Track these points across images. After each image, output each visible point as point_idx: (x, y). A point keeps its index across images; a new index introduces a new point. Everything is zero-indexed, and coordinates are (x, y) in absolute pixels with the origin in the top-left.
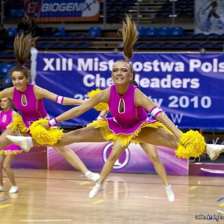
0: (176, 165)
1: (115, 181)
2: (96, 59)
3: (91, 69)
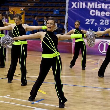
2: (96, 3)
3: (93, 7)
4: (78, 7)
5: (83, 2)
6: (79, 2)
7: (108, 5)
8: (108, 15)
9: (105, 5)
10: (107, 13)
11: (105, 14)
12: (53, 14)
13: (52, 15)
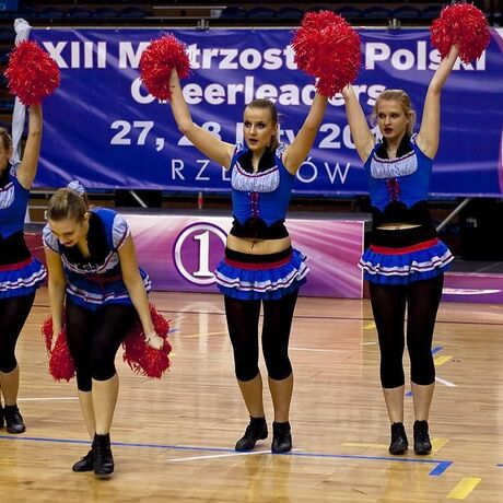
0: (336, 276)
1: (200, 311)
4: (76, 64)
5: (96, 41)
6: (77, 39)
7: (215, 52)
8: (215, 97)
9: (202, 52)
10: (210, 88)
11: (203, 97)
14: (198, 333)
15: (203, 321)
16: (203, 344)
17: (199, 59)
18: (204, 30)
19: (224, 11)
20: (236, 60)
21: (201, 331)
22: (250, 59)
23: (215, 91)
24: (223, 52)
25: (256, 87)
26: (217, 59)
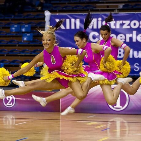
1: (117, 121)
2: (100, 19)
3: (95, 27)
4: (68, 27)
5: (75, 18)
6: (68, 18)
7: (121, 22)
8: (121, 39)
9: (116, 22)
10: (119, 36)
12: (21, 42)
13: (20, 44)
14: (116, 130)
15: (118, 125)
16: (118, 134)
17: (115, 25)
18: (117, 14)
19: (124, 6)
20: (129, 25)
21: (117, 129)
22: (135, 24)
23: (121, 37)
24: (124, 22)
25: (137, 35)
26: (122, 25)
